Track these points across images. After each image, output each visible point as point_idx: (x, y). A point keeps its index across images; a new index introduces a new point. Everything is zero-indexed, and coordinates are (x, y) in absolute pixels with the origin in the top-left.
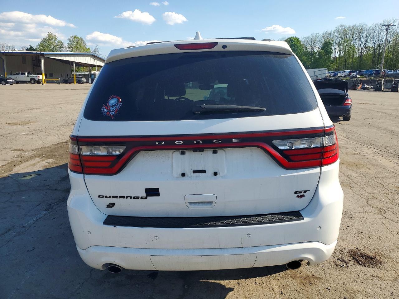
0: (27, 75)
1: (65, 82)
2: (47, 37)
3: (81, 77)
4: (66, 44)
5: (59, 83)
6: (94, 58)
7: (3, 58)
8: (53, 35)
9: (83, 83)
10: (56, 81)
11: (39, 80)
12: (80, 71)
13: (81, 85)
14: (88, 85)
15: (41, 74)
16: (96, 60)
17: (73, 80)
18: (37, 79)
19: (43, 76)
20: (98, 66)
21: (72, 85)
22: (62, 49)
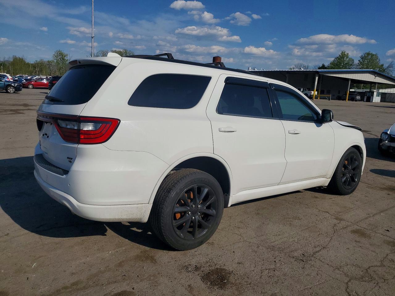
0: (302, 90)
1: (339, 98)
2: (340, 56)
3: (356, 95)
4: (356, 62)
5: (329, 100)
6: (375, 75)
7: (287, 76)
8: (346, 53)
9: (356, 101)
10: (327, 97)
11: (311, 95)
12: (365, 89)
13: (354, 102)
14: (362, 103)
15: (313, 90)
16: (377, 77)
17: (346, 97)
18: (309, 95)
19: (314, 92)
20: (379, 83)
21: (344, 102)
22: (351, 66)
